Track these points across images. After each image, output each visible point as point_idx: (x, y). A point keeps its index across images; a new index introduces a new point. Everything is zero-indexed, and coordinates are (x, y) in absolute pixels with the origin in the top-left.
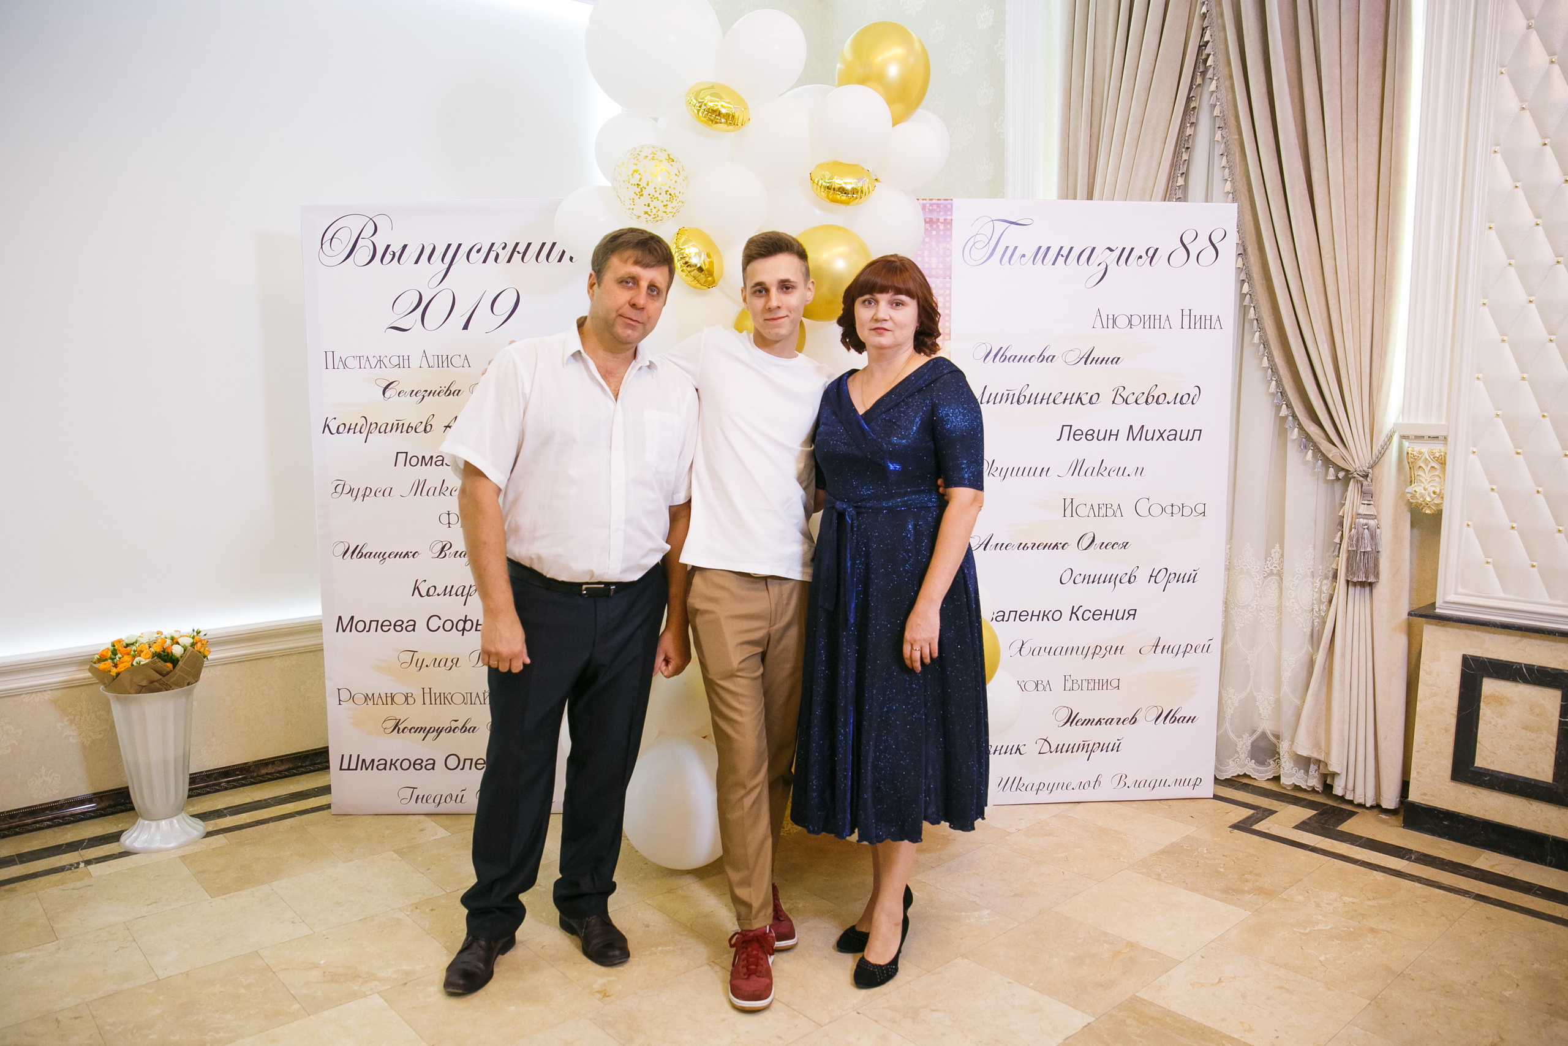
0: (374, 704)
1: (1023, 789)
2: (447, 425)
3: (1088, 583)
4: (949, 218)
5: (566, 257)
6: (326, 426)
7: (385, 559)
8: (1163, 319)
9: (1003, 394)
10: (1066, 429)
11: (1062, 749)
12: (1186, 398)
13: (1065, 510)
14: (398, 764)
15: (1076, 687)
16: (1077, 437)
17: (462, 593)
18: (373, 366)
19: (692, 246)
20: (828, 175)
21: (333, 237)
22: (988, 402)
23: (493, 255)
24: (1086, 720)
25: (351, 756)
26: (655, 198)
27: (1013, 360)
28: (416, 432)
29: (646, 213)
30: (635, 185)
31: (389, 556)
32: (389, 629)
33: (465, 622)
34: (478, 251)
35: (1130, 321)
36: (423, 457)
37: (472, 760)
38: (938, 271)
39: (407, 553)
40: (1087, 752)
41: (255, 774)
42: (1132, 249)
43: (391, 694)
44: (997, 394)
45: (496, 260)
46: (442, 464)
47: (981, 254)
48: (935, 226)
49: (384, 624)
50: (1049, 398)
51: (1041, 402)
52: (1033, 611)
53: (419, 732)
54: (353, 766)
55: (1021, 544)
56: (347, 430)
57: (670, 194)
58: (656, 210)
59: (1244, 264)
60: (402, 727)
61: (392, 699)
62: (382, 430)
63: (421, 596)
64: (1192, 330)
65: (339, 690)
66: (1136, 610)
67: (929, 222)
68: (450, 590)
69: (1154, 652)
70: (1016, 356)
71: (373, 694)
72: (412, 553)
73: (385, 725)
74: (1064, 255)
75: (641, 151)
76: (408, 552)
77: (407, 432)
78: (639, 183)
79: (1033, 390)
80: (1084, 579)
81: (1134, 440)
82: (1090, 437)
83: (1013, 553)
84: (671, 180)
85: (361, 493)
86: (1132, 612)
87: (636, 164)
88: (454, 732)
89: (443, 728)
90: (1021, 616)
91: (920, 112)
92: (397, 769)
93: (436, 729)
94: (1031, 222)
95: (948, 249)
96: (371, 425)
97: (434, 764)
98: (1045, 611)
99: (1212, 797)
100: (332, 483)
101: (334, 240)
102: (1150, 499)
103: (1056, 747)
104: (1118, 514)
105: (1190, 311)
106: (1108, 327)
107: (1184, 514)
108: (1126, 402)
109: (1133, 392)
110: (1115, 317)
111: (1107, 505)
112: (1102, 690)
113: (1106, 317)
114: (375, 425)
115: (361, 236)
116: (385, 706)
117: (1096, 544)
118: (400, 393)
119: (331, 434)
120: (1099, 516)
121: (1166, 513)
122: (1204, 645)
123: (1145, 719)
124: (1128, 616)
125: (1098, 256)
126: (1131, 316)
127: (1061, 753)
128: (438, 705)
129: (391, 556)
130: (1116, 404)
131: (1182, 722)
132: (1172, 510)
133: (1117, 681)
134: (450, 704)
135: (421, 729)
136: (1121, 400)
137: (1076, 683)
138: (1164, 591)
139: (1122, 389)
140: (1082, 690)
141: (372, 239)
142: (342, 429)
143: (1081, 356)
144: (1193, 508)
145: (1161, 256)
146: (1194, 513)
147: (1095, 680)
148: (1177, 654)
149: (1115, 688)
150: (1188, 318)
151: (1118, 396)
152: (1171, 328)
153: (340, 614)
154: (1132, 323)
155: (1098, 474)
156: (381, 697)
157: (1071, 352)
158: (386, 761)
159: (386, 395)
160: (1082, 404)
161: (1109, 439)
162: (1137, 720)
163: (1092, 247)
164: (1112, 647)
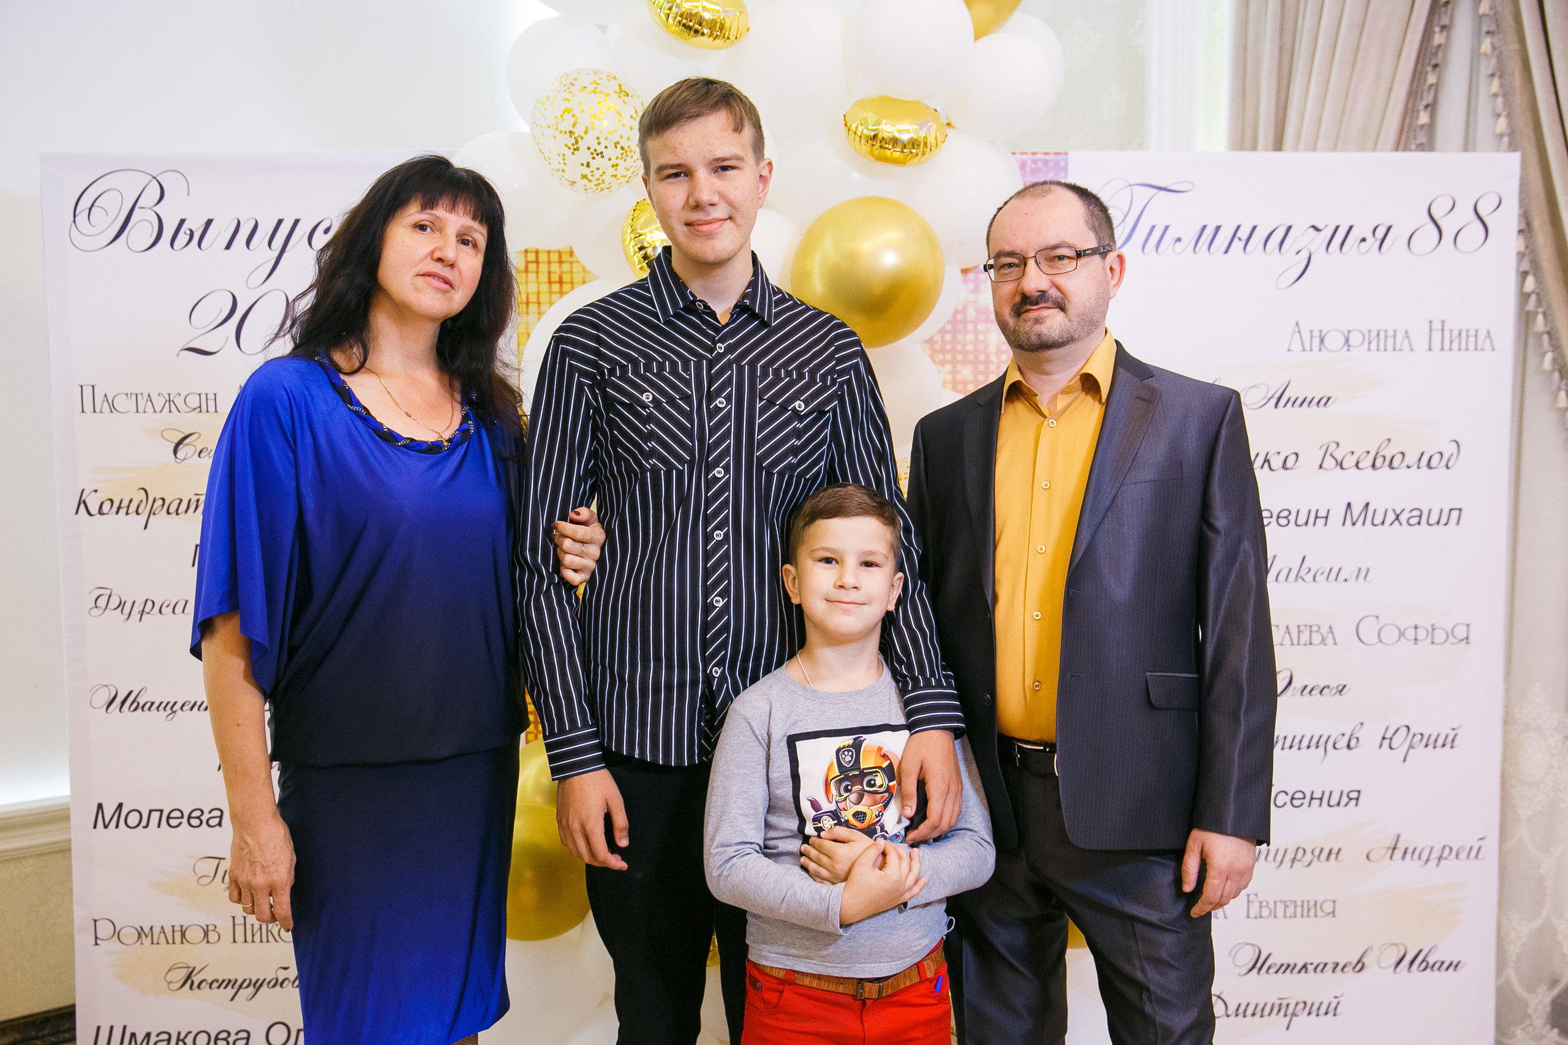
0: (152, 943)
3: (1283, 749)
6: (82, 502)
7: (175, 712)
8: (1400, 335)
11: (1245, 1011)
12: (1436, 458)
14: (189, 1041)
15: (1265, 912)
18: (158, 409)
20: (872, 118)
21: (92, 205)
24: (1282, 965)
25: (112, 1028)
29: (584, 177)
30: (565, 133)
31: (182, 708)
32: (180, 823)
35: (1347, 340)
40: (1285, 1016)
42: (1351, 227)
43: (182, 926)
49: (171, 816)
53: (225, 987)
56: (115, 509)
61: (183, 935)
62: (173, 509)
64: (1446, 353)
65: (95, 921)
66: (1359, 792)
69: (1391, 858)
71: (150, 927)
73: (167, 979)
74: (1241, 238)
75: (575, 79)
78: (572, 129)
81: (1354, 524)
82: (1283, 521)
85: (138, 608)
86: (1354, 795)
87: (569, 100)
88: (282, 987)
89: (264, 980)
91: (1017, 15)
93: (253, 981)
94: (1189, 187)
96: (154, 501)
100: (90, 593)
101: (94, 209)
102: (1381, 617)
103: (1236, 1007)
104: (1330, 640)
105: (1443, 322)
106: (1311, 350)
107: (1436, 640)
108: (1341, 465)
109: (1352, 450)
110: (1323, 334)
111: (1311, 626)
112: (1308, 916)
113: (1309, 333)
114: (161, 502)
115: (138, 205)
116: (171, 946)
117: (1295, 688)
118: (201, 452)
119: (90, 514)
120: (1298, 644)
121: (1406, 639)
122: (1471, 848)
123: (1378, 963)
124: (1347, 800)
125: (1296, 239)
126: (1349, 332)
127: (1244, 1016)
128: (257, 943)
129: (184, 708)
130: (1325, 469)
131: (1439, 969)
132: (1416, 633)
133: (1332, 904)
134: (276, 941)
135: (230, 981)
136: (1334, 463)
137: (1267, 906)
138: (1404, 761)
139: (1334, 446)
140: (1275, 917)
141: (156, 209)
142: (106, 507)
143: (1269, 396)
144: (1449, 631)
145: (1396, 239)
146: (1451, 640)
147: (1295, 902)
148: (1428, 860)
149: (1329, 914)
150: (1440, 333)
151: (1328, 457)
152: (1411, 350)
153: (100, 802)
154: (1351, 342)
155: (1296, 580)
156: (164, 932)
157: (1253, 389)
158: (169, 1035)
159: (179, 454)
160: (1271, 468)
161: (1314, 524)
162: (1367, 963)
163: (1288, 224)
164: (1322, 850)
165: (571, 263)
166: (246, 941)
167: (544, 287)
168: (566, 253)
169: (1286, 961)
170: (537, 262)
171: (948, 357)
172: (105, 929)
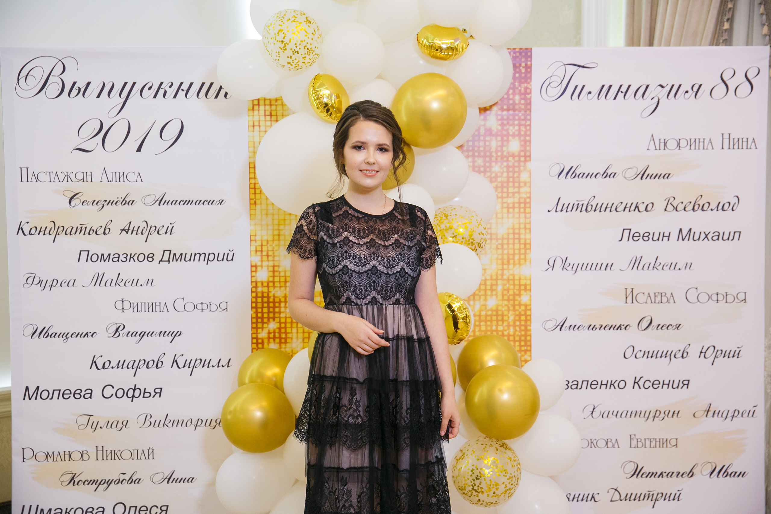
0: (54, 461)
2: (122, 229)
3: (647, 358)
4: (529, 63)
5: (222, 94)
6: (20, 228)
7: (68, 338)
8: (707, 141)
9: (574, 204)
10: (627, 232)
11: (630, 498)
12: (727, 205)
13: (626, 298)
14: (72, 513)
15: (640, 444)
16: (635, 239)
17: (132, 366)
18: (61, 180)
19: (326, 88)
20: (430, 36)
21: (28, 74)
22: (562, 211)
23: (161, 92)
24: (649, 473)
25: (31, 506)
26: (296, 52)
27: (582, 177)
28: (96, 234)
29: (289, 63)
30: (280, 41)
31: (71, 336)
32: (70, 397)
33: (134, 390)
34: (150, 88)
35: (679, 144)
36: (102, 255)
37: (136, 507)
38: (520, 106)
39: (87, 334)
40: (652, 500)
42: (680, 86)
43: (69, 452)
45: (164, 96)
46: (118, 261)
47: (555, 92)
48: (517, 70)
49: (65, 393)
50: (611, 207)
51: (605, 211)
52: (602, 381)
53: (92, 484)
55: (590, 325)
56: (38, 232)
57: (308, 49)
58: (297, 61)
60: (77, 480)
61: (70, 456)
62: (68, 232)
63: (98, 369)
64: (732, 150)
65: (23, 449)
66: (689, 381)
67: (514, 66)
68: (122, 363)
69: (706, 416)
70: (584, 174)
71: (53, 452)
72: (91, 334)
73: (62, 479)
74: (623, 91)
75: (285, 15)
76: (87, 332)
77: (89, 234)
78: (283, 40)
79: (599, 200)
80: (644, 354)
81: (683, 240)
82: (646, 238)
83: (584, 333)
84: (308, 38)
85: (49, 284)
86: (686, 382)
87: (281, 25)
88: (122, 483)
89: (113, 480)
90: (592, 385)
93: (107, 481)
94: (594, 65)
95: (528, 88)
96: (59, 228)
97: (103, 512)
98: (612, 381)
100: (24, 276)
101: (28, 76)
102: (698, 289)
103: (625, 495)
104: (671, 301)
105: (729, 134)
106: (660, 149)
107: (728, 301)
108: (676, 209)
109: (682, 201)
110: (666, 141)
111: (661, 293)
112: (663, 447)
113: (659, 140)
114: (62, 228)
115: (52, 74)
116: (63, 462)
117: (653, 326)
118: (83, 202)
119: (24, 234)
120: (655, 303)
121: (712, 299)
122: (749, 411)
123: (701, 472)
124: (682, 385)
125: (651, 91)
126: (680, 140)
127: (630, 500)
128: (109, 460)
129: (73, 336)
130: (668, 211)
131: (734, 476)
132: (717, 297)
133: (675, 441)
134: (119, 459)
135: (94, 480)
136: (673, 208)
137: (641, 441)
138: (712, 364)
139: (672, 199)
140: (645, 447)
141: (61, 76)
142: (33, 231)
143: (638, 173)
144: (735, 296)
145: (704, 91)
146: (736, 300)
147: (656, 439)
148: (726, 417)
149: (674, 446)
150: (728, 140)
151: (669, 205)
152: (713, 149)
153: (27, 384)
154: (681, 145)
155: (653, 268)
156: (60, 455)
157: (629, 170)
158: (61, 510)
159: (71, 204)
160: (639, 211)
161: (662, 240)
162: (694, 474)
163: (647, 84)
164: (669, 411)
165: (276, 105)
166: (103, 459)
167: (262, 118)
168: (274, 100)
169: (651, 471)
170: (259, 105)
171: (471, 154)
172: (28, 454)
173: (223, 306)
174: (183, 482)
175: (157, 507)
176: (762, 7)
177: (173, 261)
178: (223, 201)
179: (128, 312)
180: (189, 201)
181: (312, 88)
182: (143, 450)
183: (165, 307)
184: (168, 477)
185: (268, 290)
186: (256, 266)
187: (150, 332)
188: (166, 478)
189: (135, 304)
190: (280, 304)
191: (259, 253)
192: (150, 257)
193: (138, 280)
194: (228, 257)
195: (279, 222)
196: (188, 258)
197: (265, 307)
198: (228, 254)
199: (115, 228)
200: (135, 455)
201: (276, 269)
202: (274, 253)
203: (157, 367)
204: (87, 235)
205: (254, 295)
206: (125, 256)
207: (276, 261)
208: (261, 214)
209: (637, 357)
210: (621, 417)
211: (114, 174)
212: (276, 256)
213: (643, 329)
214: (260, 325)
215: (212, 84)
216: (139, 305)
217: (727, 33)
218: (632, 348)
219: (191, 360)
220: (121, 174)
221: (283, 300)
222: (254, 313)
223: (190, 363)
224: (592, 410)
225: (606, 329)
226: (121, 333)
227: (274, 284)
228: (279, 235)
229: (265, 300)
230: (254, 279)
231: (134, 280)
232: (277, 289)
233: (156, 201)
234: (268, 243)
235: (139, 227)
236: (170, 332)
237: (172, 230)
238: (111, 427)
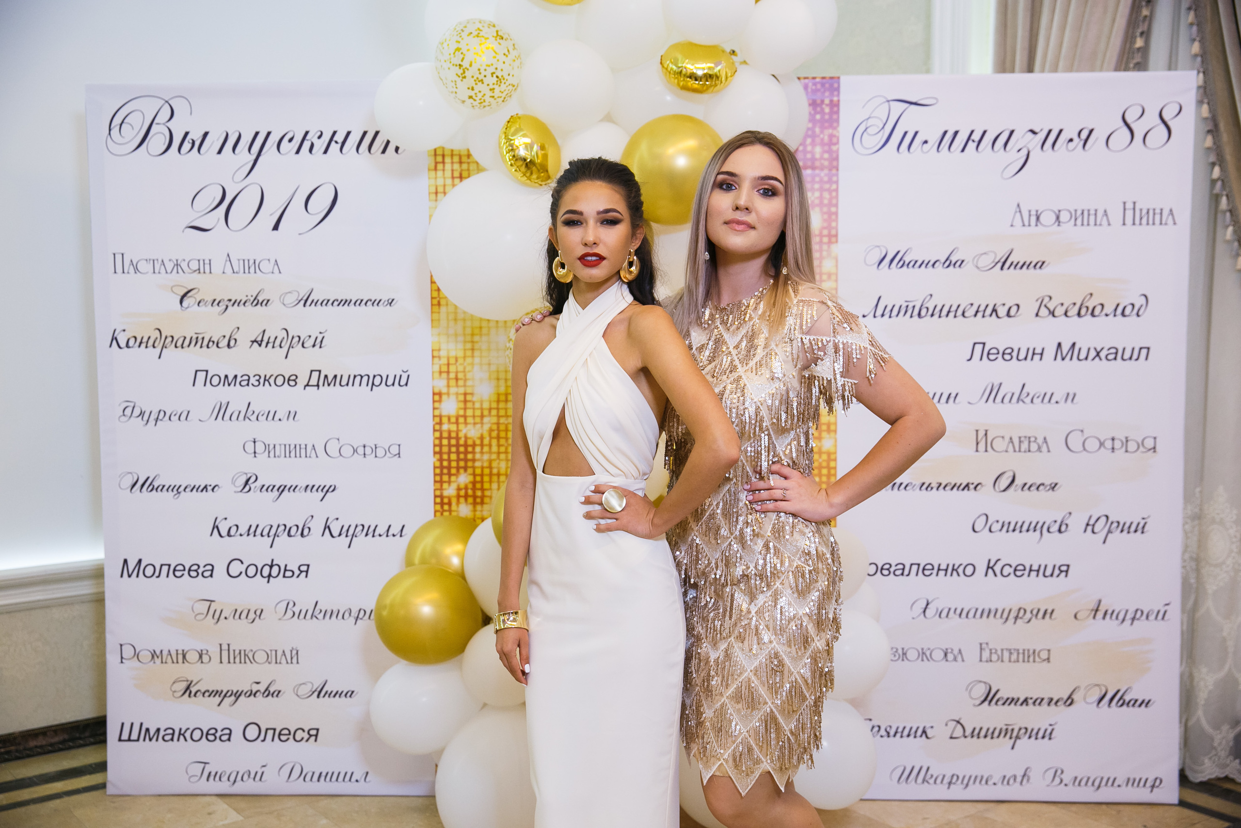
1: (932, 781)
2: (253, 340)
3: (1007, 531)
4: (835, 99)
5: (391, 148)
6: (114, 338)
7: (179, 493)
8: (1100, 214)
9: (901, 307)
10: (979, 348)
11: (979, 734)
12: (1129, 308)
13: (977, 444)
14: (188, 735)
15: (994, 657)
16: (992, 357)
17: (269, 534)
18: (169, 271)
19: (523, 136)
21: (123, 122)
22: (883, 315)
23: (307, 145)
24: (1008, 699)
25: (132, 724)
27: (913, 266)
28: (217, 346)
29: (471, 97)
31: (184, 490)
32: (183, 575)
33: (271, 567)
34: (290, 140)
35: (1058, 218)
36: (226, 376)
39: (206, 487)
40: (1011, 738)
41: (21, 748)
42: (1061, 131)
43: (183, 651)
44: (894, 306)
45: (311, 150)
46: (248, 385)
47: (874, 140)
48: (819, 109)
49: (177, 569)
50: (956, 311)
51: (947, 315)
52: (939, 565)
54: (134, 736)
56: (137, 343)
57: (497, 77)
58: (482, 94)
59: (1215, 143)
60: (194, 690)
61: (184, 657)
62: (179, 344)
63: (221, 537)
64: (1137, 227)
65: (121, 645)
66: (1068, 566)
67: (814, 104)
68: (254, 530)
69: (1094, 617)
70: (916, 262)
71: (161, 651)
72: (212, 487)
73: (173, 690)
74: (973, 139)
75: (463, 28)
76: (206, 485)
77: (208, 347)
78: (460, 64)
79: (937, 300)
80: (1003, 526)
81: (1063, 359)
82: (1007, 357)
84: (497, 61)
85: (154, 417)
86: (1064, 568)
87: (457, 42)
88: (255, 696)
89: (242, 691)
90: (925, 570)
92: (186, 740)
93: (235, 692)
94: (934, 101)
95: (835, 136)
96: (166, 338)
97: (230, 734)
98: (954, 565)
99: (1176, 801)
100: (120, 405)
101: (123, 125)
102: (1085, 431)
103: (971, 730)
104: (1044, 448)
105: (1134, 203)
106: (1030, 226)
107: (1129, 449)
108: (1052, 313)
109: (1061, 302)
110: (1039, 213)
111: (1029, 438)
113: (1028, 213)
114: (170, 339)
115: (156, 121)
116: (175, 665)
117: (1017, 485)
118: (199, 302)
119: (120, 348)
120: (1020, 451)
121: (1105, 447)
122: (1158, 612)
123: (1085, 699)
124: (1059, 572)
125: (1018, 140)
126: (1059, 211)
127: (979, 738)
128: (238, 665)
129: (187, 490)
130: (1040, 317)
131: (1133, 705)
132: (1113, 444)
133: (1046, 652)
134: (251, 662)
135: (218, 692)
136: (1047, 312)
137: (996, 653)
138: (1104, 543)
139: (1047, 299)
140: (1002, 662)
141: (169, 124)
142: (131, 343)
143: (996, 261)
144: (1140, 443)
145: (1097, 139)
146: (1141, 449)
147: (1018, 650)
148: (1123, 620)
149: (1044, 660)
150: (1132, 212)
151: (1043, 308)
152: (1109, 225)
153: (125, 557)
154: (1062, 219)
155: (1018, 402)
156: (171, 655)
157: (984, 256)
158: (174, 730)
159: (184, 304)
160: (998, 317)
161: (1032, 359)
162: (1075, 700)
163: (1011, 129)
164: (1039, 610)
165: (468, 163)
166: (229, 662)
167: (449, 181)
168: (465, 155)
169: (1011, 696)
170: (443, 162)
172: (128, 652)
173: (394, 450)
174: (340, 697)
175: (304, 731)
176: (1192, 13)
177: (323, 385)
178: (393, 300)
179: (262, 457)
180: (346, 301)
181: (503, 137)
182: (284, 652)
183: (313, 451)
184: (319, 689)
185: (458, 427)
186: (440, 394)
187: (291, 486)
188: (315, 691)
189: (272, 447)
190: (474, 449)
191: (444, 375)
192: (291, 380)
193: (275, 412)
194: (401, 381)
195: (473, 331)
196: (344, 382)
197: (454, 453)
198: (401, 376)
199: (244, 338)
200: (273, 657)
201: (469, 398)
202: (465, 376)
203: (302, 535)
204: (205, 348)
205: (437, 434)
206: (257, 378)
207: (469, 386)
208: (448, 320)
209: (993, 529)
210: (967, 617)
211: (242, 262)
212: (469, 379)
213: (1002, 488)
214: (445, 478)
215: (377, 133)
216: (277, 447)
217: (1140, 54)
218: (984, 517)
219: (350, 526)
220: (251, 262)
221: (478, 442)
222: (438, 460)
223: (348, 530)
224: (924, 606)
225: (947, 488)
226: (253, 486)
227: (465, 420)
228: (473, 349)
229: (453, 442)
230: (437, 413)
231: (269, 412)
232: (470, 427)
233: (300, 301)
234: (456, 360)
235: (276, 338)
236: (320, 486)
237: (321, 341)
238: (240, 618)
